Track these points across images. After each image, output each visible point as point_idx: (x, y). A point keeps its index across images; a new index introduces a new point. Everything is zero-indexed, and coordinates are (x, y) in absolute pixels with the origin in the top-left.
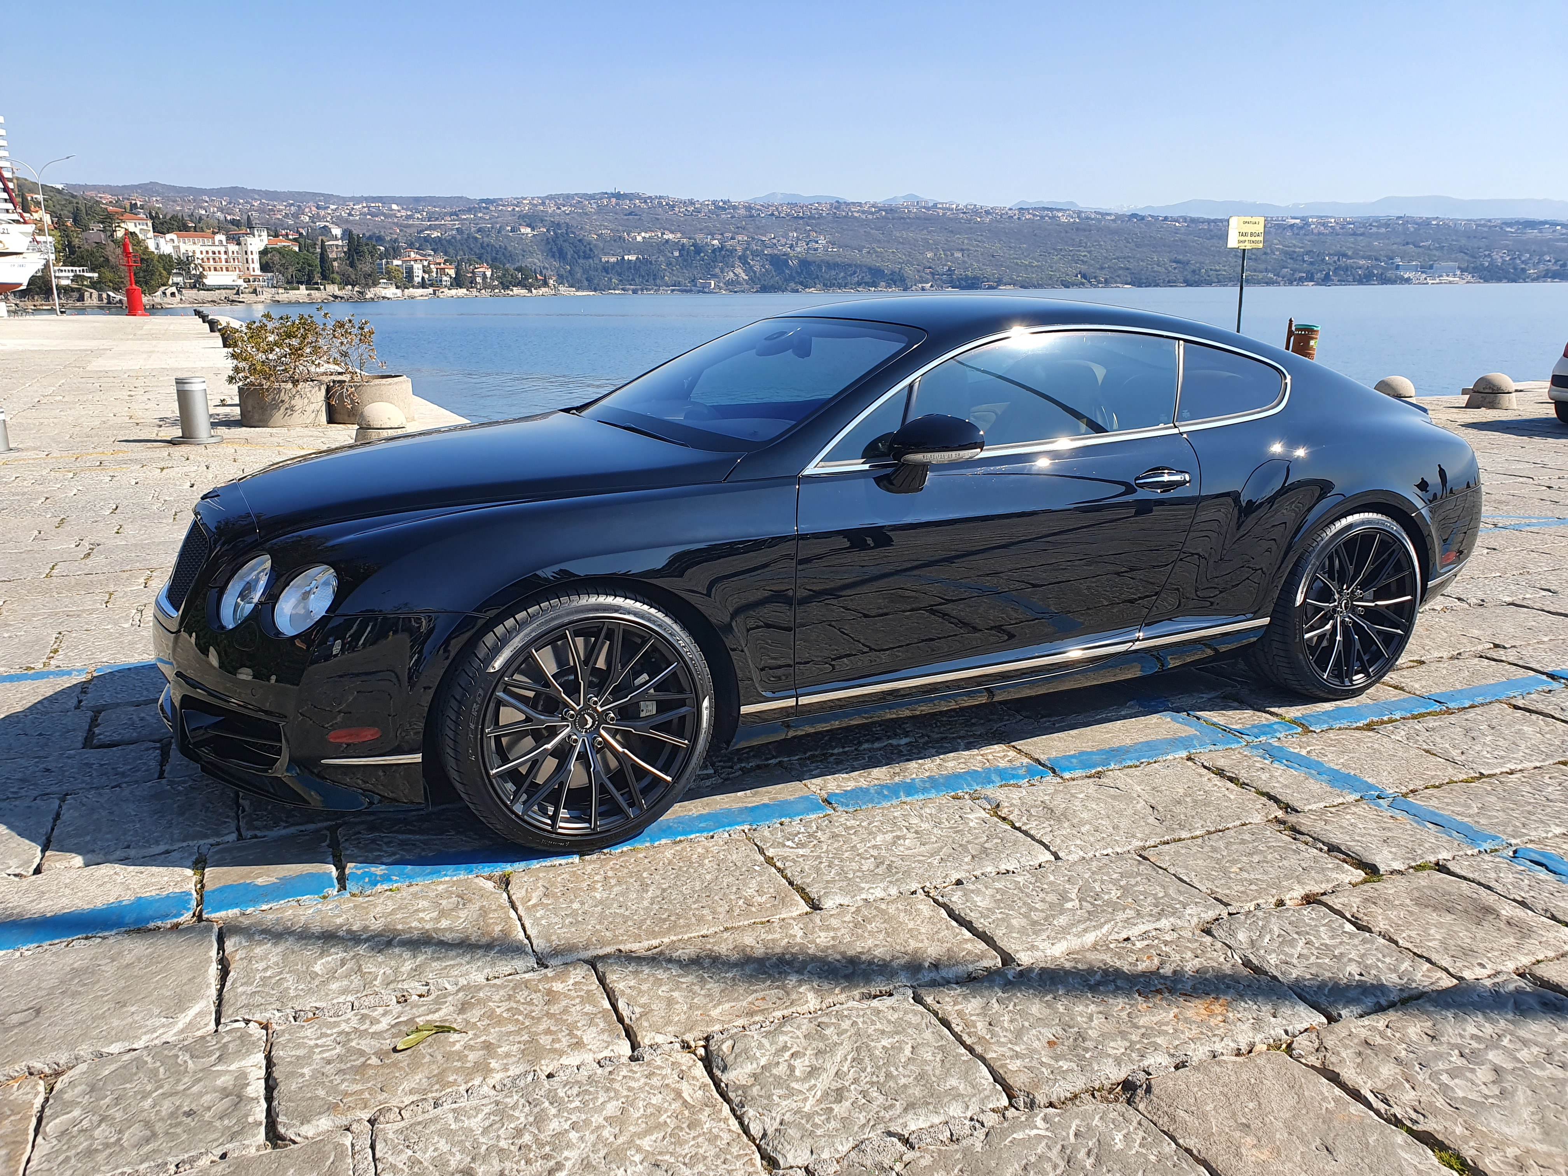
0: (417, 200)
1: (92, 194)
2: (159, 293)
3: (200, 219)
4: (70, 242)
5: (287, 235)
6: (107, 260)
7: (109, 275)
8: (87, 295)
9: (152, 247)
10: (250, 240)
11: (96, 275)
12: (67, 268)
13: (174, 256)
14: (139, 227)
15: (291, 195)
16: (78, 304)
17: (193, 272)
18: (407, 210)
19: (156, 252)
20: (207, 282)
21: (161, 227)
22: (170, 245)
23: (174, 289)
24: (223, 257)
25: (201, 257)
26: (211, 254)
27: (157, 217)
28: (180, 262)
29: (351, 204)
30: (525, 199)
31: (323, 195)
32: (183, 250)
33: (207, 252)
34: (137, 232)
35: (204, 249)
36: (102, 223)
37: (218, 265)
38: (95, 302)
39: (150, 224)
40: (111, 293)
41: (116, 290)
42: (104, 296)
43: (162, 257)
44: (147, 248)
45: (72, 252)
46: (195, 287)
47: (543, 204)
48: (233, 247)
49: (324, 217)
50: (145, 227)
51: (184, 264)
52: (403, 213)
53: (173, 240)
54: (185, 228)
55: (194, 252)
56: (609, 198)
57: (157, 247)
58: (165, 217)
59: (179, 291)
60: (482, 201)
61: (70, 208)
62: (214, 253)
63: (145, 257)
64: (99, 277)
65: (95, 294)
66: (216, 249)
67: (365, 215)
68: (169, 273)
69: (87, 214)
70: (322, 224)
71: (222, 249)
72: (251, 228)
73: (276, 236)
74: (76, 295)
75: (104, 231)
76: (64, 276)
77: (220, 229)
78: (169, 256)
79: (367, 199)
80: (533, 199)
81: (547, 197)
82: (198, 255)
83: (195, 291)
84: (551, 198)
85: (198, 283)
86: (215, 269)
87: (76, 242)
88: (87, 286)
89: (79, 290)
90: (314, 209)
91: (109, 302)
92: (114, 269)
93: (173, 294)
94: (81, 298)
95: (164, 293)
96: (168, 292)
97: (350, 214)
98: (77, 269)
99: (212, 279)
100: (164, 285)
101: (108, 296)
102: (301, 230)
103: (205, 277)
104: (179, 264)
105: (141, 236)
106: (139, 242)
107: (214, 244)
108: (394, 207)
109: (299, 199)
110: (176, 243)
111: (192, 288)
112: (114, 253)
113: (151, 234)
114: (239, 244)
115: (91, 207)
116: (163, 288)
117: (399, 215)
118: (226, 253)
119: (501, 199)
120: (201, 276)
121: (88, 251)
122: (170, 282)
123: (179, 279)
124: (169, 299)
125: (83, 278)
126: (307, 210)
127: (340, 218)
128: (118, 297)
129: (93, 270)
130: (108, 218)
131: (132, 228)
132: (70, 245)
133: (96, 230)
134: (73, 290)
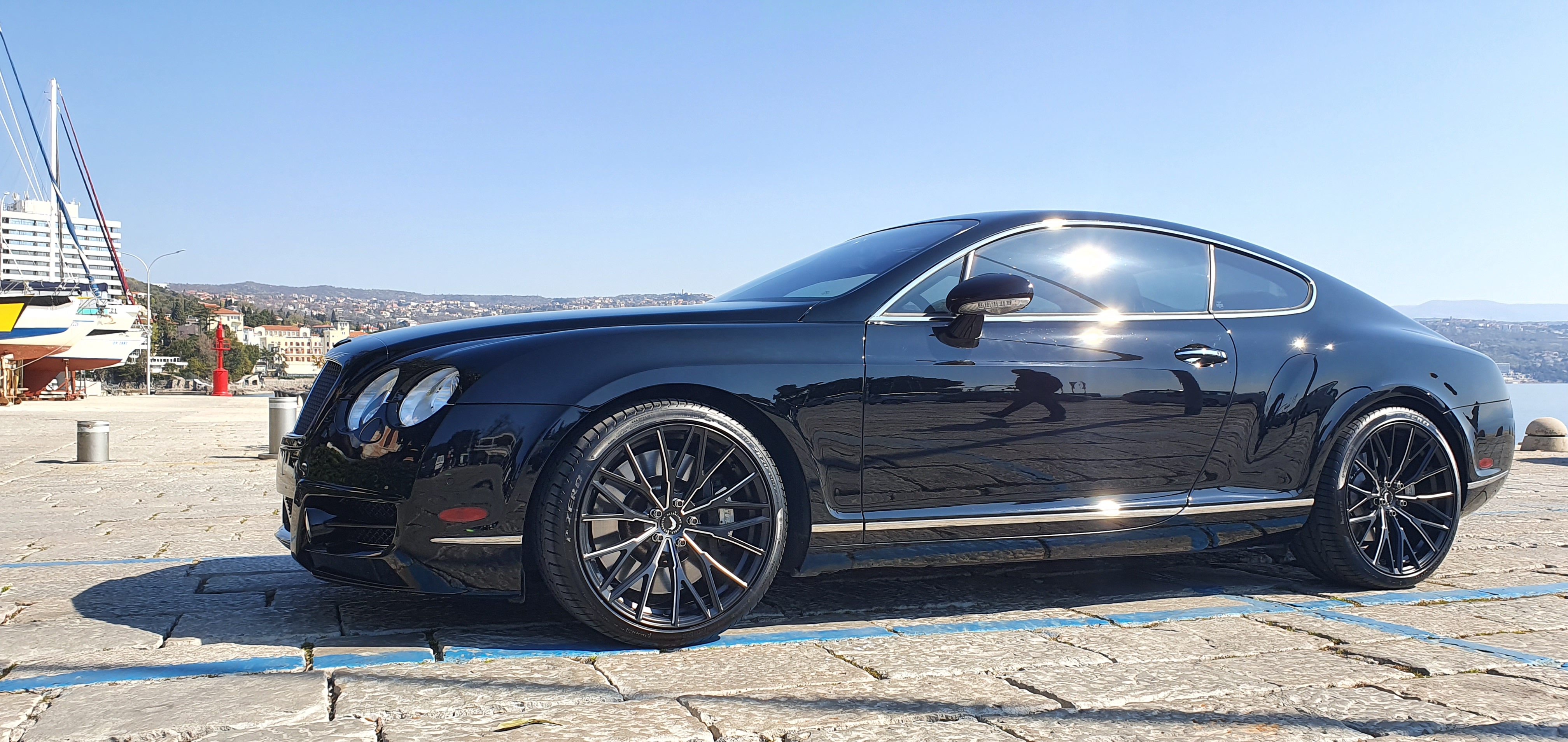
0: (494, 298)
1: (193, 292)
2: (242, 381)
3: (288, 314)
4: (166, 335)
5: (368, 329)
6: (198, 350)
7: (198, 363)
8: (175, 382)
9: (241, 338)
10: (333, 332)
11: (186, 364)
12: (159, 358)
13: (261, 347)
14: (231, 320)
15: (375, 292)
16: (166, 390)
17: (276, 362)
18: (484, 307)
19: (244, 343)
20: (288, 371)
21: (252, 320)
22: (258, 337)
23: (256, 377)
24: (306, 348)
25: (285, 348)
26: (294, 345)
27: (249, 312)
28: (265, 352)
29: (431, 301)
30: (598, 299)
31: (405, 293)
32: (269, 342)
33: (291, 344)
34: (229, 325)
35: (289, 341)
36: (198, 316)
37: (300, 356)
38: (182, 388)
39: (242, 317)
40: (196, 380)
41: (203, 377)
42: (191, 383)
43: (248, 347)
44: (236, 339)
45: (167, 344)
46: (276, 375)
47: (614, 304)
48: (316, 339)
49: (404, 313)
50: (237, 320)
51: (268, 354)
52: (481, 310)
53: (260, 333)
54: (274, 322)
55: (279, 343)
56: (677, 299)
57: (246, 339)
58: (256, 312)
59: (261, 379)
60: (557, 300)
61: (171, 304)
62: (298, 344)
63: (234, 347)
64: (188, 366)
65: (183, 381)
66: (300, 341)
67: (444, 311)
68: (254, 363)
69: (185, 309)
70: (402, 320)
71: (306, 341)
72: (334, 321)
73: (358, 329)
74: (165, 382)
75: (199, 324)
76: (156, 365)
77: (305, 324)
78: (256, 347)
79: (446, 297)
80: (605, 298)
81: (618, 297)
82: (283, 346)
83: (276, 379)
84: (622, 298)
85: (279, 372)
86: (297, 359)
87: (172, 334)
88: (176, 374)
89: (168, 377)
90: (395, 305)
91: (195, 389)
92: (204, 358)
93: (255, 382)
94: (169, 385)
95: (247, 381)
96: (251, 380)
97: (429, 311)
98: (169, 358)
99: (293, 368)
100: (247, 373)
101: (195, 383)
102: (381, 325)
103: (287, 366)
104: (263, 354)
105: (232, 329)
106: (229, 334)
107: (298, 337)
108: (472, 304)
109: (381, 297)
110: (263, 336)
111: (273, 377)
112: (206, 345)
113: (241, 327)
114: (322, 336)
115: (190, 303)
116: (246, 377)
117: (476, 312)
118: (309, 344)
119: (575, 299)
120: (284, 365)
121: (181, 342)
122: (254, 371)
123: (262, 369)
124: (250, 386)
125: (174, 366)
126: (389, 306)
127: (419, 314)
128: (204, 384)
129: (184, 360)
130: (204, 313)
131: (224, 321)
132: (166, 337)
133: (191, 324)
134: (162, 377)
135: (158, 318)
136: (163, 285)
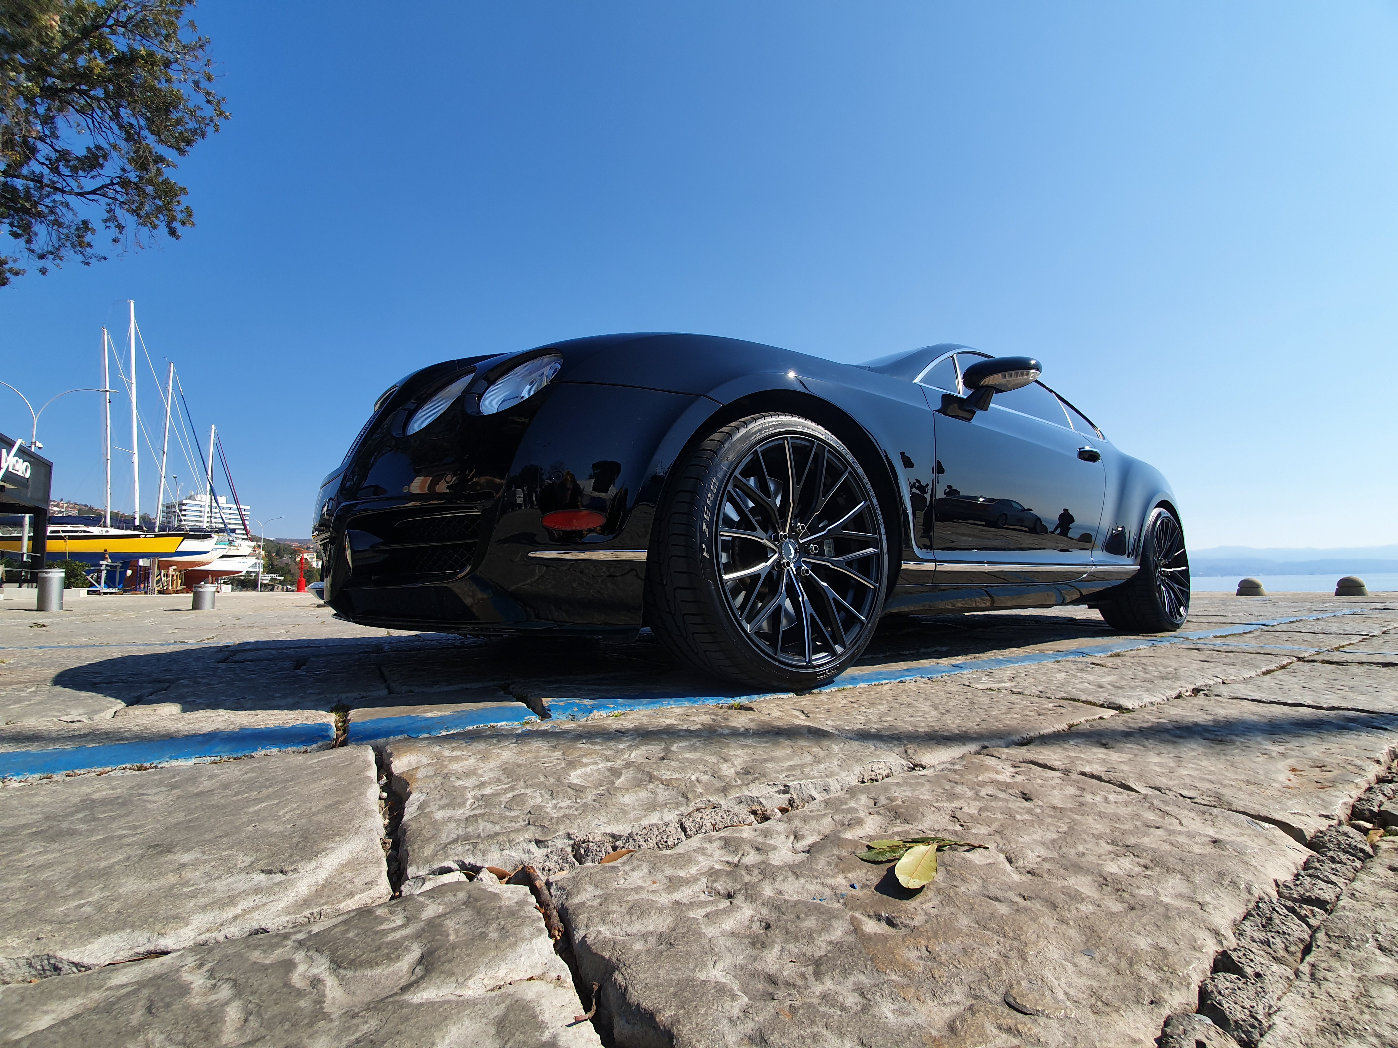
1: (289, 543)
4: (272, 563)
6: (290, 571)
7: (289, 577)
8: (276, 587)
9: (314, 565)
11: (282, 578)
12: (267, 575)
14: (309, 556)
16: (270, 591)
34: (308, 558)
36: (291, 554)
38: (280, 590)
39: (315, 554)
40: (288, 586)
41: (292, 585)
42: (285, 587)
44: (312, 565)
45: (272, 568)
50: (312, 556)
61: (276, 548)
64: (284, 579)
65: (280, 587)
69: (283, 551)
74: (270, 587)
75: (291, 558)
76: (266, 578)
87: (275, 563)
88: (277, 583)
89: (272, 584)
92: (293, 575)
94: (272, 588)
98: (273, 575)
101: (287, 588)
105: (310, 560)
112: (294, 569)
113: (315, 559)
115: (286, 547)
121: (281, 567)
125: (275, 579)
128: (292, 588)
129: (281, 576)
130: (294, 552)
131: (305, 556)
132: (272, 565)
133: (287, 558)
134: (269, 585)
135: (268, 555)
136: (272, 539)
